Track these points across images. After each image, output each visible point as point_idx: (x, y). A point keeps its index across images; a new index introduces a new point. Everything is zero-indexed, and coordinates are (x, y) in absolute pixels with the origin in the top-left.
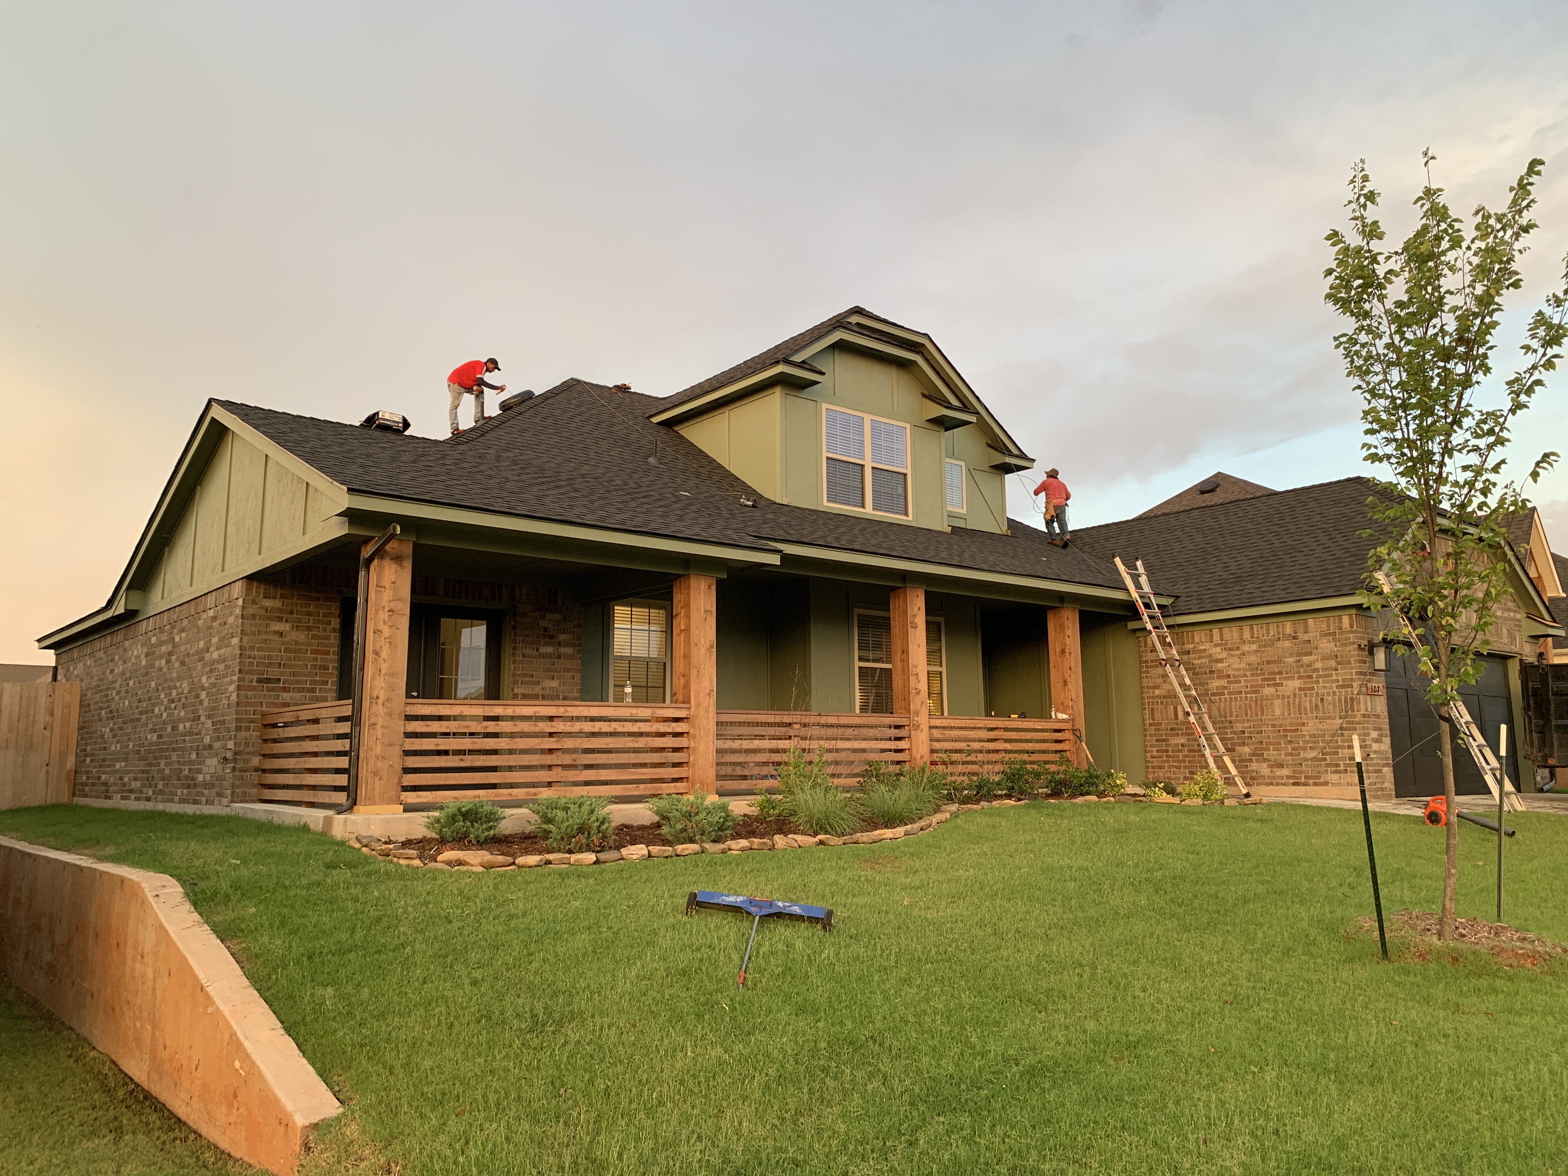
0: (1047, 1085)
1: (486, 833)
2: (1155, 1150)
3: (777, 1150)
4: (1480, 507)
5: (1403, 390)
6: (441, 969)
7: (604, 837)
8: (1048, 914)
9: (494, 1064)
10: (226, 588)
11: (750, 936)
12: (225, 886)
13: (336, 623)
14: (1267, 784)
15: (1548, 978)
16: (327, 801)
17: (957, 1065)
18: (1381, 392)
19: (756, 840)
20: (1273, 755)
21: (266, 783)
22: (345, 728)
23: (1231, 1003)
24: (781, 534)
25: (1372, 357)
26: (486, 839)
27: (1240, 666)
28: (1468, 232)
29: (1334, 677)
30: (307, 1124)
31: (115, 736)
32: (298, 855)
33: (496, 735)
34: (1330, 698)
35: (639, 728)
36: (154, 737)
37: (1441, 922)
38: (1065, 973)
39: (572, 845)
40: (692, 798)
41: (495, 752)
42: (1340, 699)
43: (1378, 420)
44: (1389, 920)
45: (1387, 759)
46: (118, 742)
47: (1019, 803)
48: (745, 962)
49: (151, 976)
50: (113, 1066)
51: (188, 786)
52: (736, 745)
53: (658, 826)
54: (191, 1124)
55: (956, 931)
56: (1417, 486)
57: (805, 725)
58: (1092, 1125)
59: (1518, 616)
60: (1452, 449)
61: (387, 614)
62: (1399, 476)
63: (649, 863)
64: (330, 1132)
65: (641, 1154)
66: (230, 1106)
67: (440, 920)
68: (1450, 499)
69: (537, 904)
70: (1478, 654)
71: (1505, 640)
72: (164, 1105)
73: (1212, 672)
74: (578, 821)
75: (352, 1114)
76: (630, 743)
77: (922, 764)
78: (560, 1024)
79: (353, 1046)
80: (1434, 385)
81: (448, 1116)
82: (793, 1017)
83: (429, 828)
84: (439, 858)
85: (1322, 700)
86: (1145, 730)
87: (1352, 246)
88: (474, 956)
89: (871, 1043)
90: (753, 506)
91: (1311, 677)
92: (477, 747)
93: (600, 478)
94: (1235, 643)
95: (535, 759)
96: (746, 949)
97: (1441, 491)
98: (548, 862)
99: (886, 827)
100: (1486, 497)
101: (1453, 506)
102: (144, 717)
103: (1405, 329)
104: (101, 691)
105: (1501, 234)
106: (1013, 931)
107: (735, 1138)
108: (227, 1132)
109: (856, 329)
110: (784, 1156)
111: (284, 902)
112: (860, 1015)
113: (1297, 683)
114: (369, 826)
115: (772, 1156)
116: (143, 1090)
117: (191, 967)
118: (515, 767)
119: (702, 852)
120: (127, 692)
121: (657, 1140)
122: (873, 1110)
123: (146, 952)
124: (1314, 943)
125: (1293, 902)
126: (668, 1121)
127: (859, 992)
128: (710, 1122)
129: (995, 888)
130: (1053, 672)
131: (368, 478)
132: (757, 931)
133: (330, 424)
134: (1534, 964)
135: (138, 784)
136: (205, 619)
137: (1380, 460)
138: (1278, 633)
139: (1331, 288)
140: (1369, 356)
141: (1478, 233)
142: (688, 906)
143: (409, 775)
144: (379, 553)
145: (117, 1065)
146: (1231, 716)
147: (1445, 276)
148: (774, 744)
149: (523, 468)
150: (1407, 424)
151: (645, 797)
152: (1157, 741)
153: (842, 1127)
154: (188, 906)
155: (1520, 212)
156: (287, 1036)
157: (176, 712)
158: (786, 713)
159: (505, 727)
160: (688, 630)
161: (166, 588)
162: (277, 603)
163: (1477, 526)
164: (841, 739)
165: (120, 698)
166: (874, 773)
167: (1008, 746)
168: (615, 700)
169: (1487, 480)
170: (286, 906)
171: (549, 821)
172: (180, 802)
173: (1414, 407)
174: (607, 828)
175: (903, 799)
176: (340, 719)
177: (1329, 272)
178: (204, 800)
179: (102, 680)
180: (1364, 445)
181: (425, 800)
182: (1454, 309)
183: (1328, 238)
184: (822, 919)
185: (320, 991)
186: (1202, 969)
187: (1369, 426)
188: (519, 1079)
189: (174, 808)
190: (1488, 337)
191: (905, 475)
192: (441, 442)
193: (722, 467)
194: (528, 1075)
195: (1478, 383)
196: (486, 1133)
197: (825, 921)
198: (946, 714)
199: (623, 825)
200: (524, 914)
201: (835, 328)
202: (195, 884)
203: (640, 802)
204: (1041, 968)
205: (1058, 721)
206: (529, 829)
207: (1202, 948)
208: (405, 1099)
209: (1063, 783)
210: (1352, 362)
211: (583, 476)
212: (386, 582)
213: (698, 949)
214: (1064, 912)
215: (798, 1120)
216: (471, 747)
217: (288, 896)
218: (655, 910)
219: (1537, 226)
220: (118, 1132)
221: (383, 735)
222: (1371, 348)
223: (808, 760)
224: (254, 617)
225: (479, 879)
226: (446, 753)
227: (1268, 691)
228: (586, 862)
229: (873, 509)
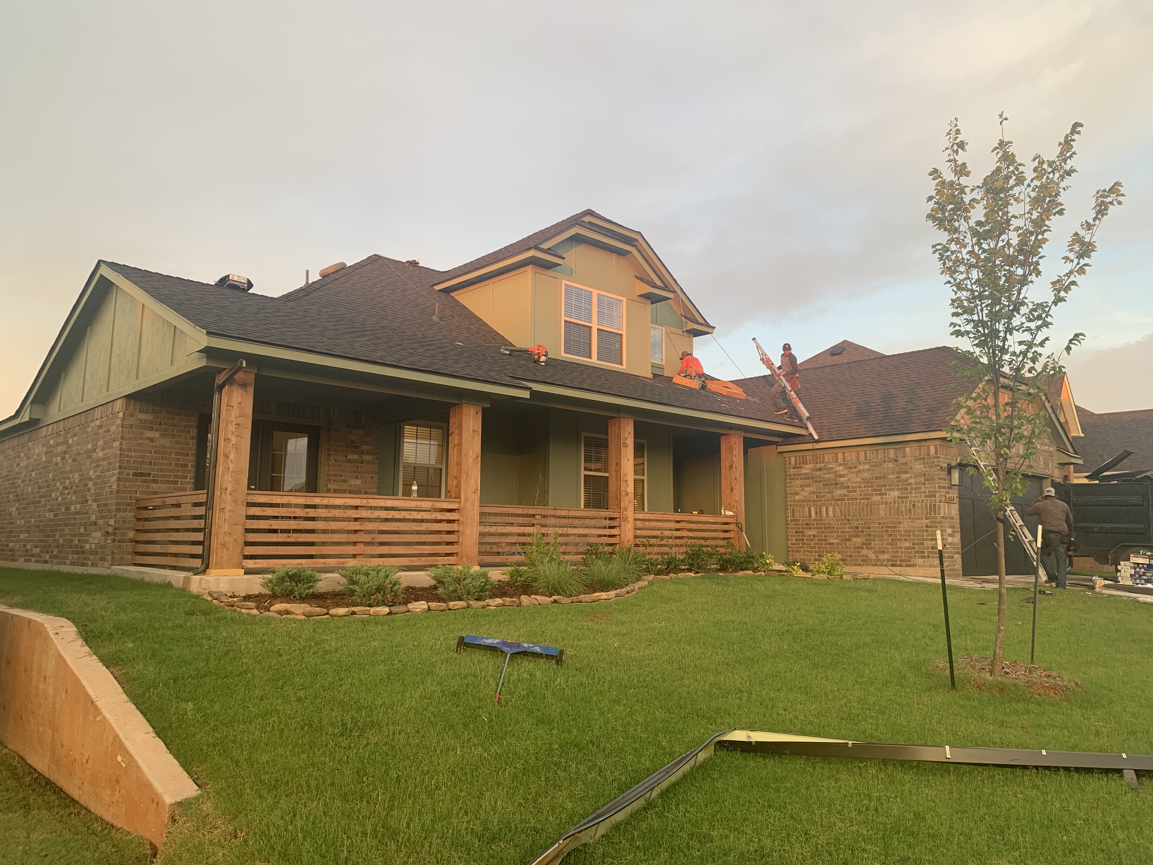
0: (716, 776)
1: (307, 591)
2: (791, 821)
3: (522, 821)
4: (1030, 371)
5: (980, 285)
6: (273, 690)
7: (396, 595)
8: (717, 655)
9: (314, 759)
10: (109, 404)
11: (503, 668)
12: (109, 627)
13: (194, 432)
14: (873, 565)
15: (1065, 703)
16: (187, 565)
17: (652, 762)
18: (964, 286)
19: (508, 599)
20: (878, 544)
21: (139, 551)
22: (200, 511)
23: (846, 719)
24: (530, 376)
25: (959, 261)
26: (306, 596)
27: (856, 480)
28: (1029, 174)
29: (923, 490)
30: (174, 802)
31: (20, 514)
32: (164, 605)
33: (313, 519)
34: (919, 504)
35: (422, 516)
36: (51, 515)
37: (992, 664)
38: (729, 697)
39: (371, 600)
40: (460, 568)
41: (312, 531)
42: (926, 505)
43: (961, 306)
44: (957, 662)
45: (958, 548)
46: (22, 518)
47: (697, 575)
48: (500, 687)
49: (52, 693)
50: (20, 760)
51: (78, 553)
52: (493, 529)
53: (435, 588)
54: (83, 803)
55: (652, 666)
56: (987, 354)
57: (544, 516)
58: (747, 804)
59: (1051, 449)
60: (1014, 328)
61: (234, 426)
62: (975, 347)
63: (429, 614)
64: (191, 808)
65: (423, 824)
66: (113, 789)
67: (273, 654)
68: (1009, 365)
69: (346, 643)
70: (1025, 476)
71: (1042, 466)
72: (61, 789)
73: (836, 484)
74: (376, 583)
75: (208, 795)
76: (415, 527)
77: (628, 546)
78: (363, 730)
79: (208, 746)
80: (1001, 283)
81: (280, 797)
82: (534, 726)
83: (264, 586)
84: (272, 609)
85: (914, 505)
86: (788, 524)
87: (948, 180)
88: (298, 680)
89: (590, 746)
90: (510, 355)
91: (907, 489)
92: (300, 528)
93: (395, 330)
94: (854, 464)
95: (343, 537)
96: (500, 677)
97: (1003, 358)
98: (354, 613)
99: (602, 591)
100: (1034, 364)
101: (1011, 369)
102: (43, 500)
103: (982, 241)
104: (9, 480)
105: (1051, 176)
106: (692, 666)
107: (492, 813)
108: (111, 808)
109: (588, 226)
110: (527, 825)
111: (155, 639)
112: (583, 725)
113: (896, 493)
114: (218, 584)
115: (519, 826)
116: (44, 777)
117: (84, 687)
118: (327, 543)
119: (468, 607)
120: (30, 481)
121: (434, 813)
122: (591, 793)
123: (48, 674)
124: (904, 677)
125: (890, 649)
126: (443, 800)
127: (582, 709)
128: (473, 801)
129: (679, 636)
130: (723, 481)
131: (221, 324)
132: (508, 664)
133: (193, 283)
134: (1055, 694)
135: (38, 550)
136: (93, 428)
137: (962, 335)
138: (885, 457)
139: (932, 210)
140: (957, 260)
141: (1035, 174)
142: (458, 646)
143: (248, 547)
144: (230, 381)
145: (23, 760)
146: (849, 516)
147: (1011, 204)
148: (521, 530)
149: (337, 321)
150: (982, 310)
151: (425, 566)
152: (796, 532)
153: (569, 805)
154: (80, 642)
155: (1065, 161)
156: (157, 738)
157: (69, 496)
158: (531, 507)
159: (322, 513)
160: (460, 444)
161: (62, 403)
162: (150, 417)
163: (1027, 385)
164: (571, 527)
165: (25, 485)
166: (594, 552)
167: (690, 534)
168: (403, 495)
169: (1036, 352)
170: (155, 642)
171: (354, 583)
172: (71, 565)
173: (987, 297)
174: (398, 589)
175: (615, 571)
176: (196, 505)
177: (930, 198)
178: (90, 563)
179: (10, 471)
180: (951, 324)
181: (260, 566)
182: (1017, 229)
183: (930, 174)
184: (556, 656)
185: (183, 705)
186: (827, 695)
187: (956, 310)
188: (333, 770)
189: (66, 569)
190: (1040, 250)
191: (621, 335)
192: (276, 299)
193: (487, 325)
194: (339, 767)
195: (1032, 282)
196: (309, 809)
197: (558, 658)
198: (646, 510)
199: (409, 587)
200: (336, 651)
201: (573, 225)
202: (86, 625)
203: (422, 570)
204: (712, 693)
205: (726, 516)
206: (339, 588)
207: (827, 680)
208: (248, 784)
209: (727, 561)
210: (944, 264)
211: (383, 328)
212: (234, 403)
213: (465, 677)
214: (729, 654)
215: (538, 800)
216: (295, 527)
217: (157, 636)
218: (434, 648)
219: (1076, 171)
220: (27, 808)
221: (230, 517)
222: (958, 255)
223: (546, 542)
224: (131, 426)
225: (302, 625)
226: (275, 531)
227: (876, 498)
228: (382, 613)
229: (598, 359)
